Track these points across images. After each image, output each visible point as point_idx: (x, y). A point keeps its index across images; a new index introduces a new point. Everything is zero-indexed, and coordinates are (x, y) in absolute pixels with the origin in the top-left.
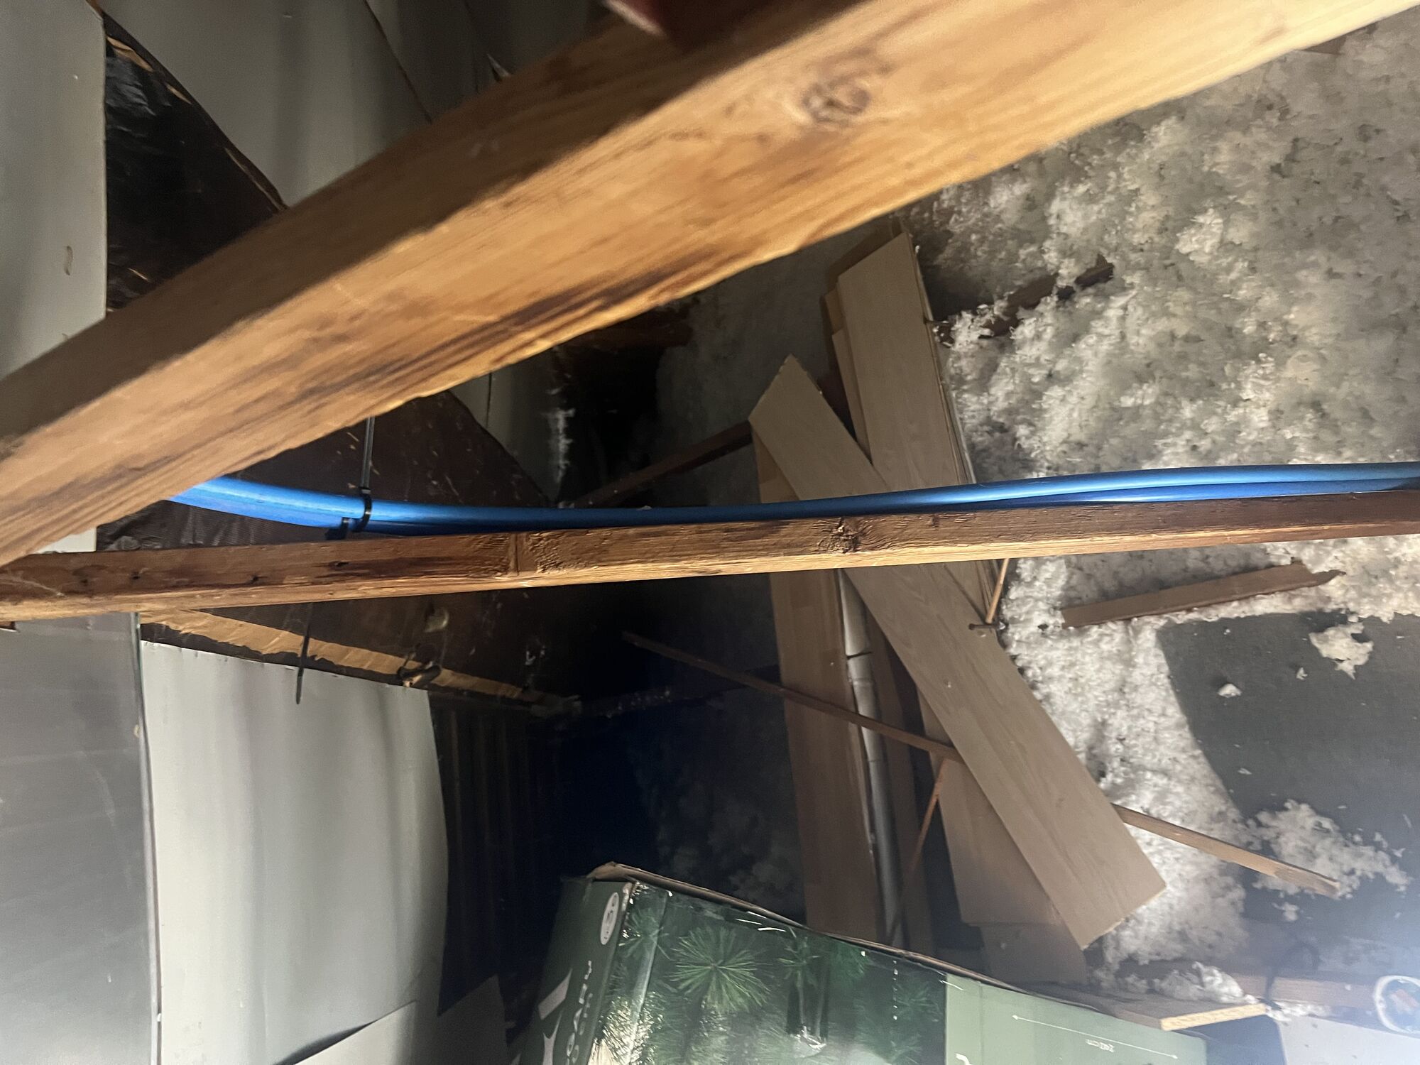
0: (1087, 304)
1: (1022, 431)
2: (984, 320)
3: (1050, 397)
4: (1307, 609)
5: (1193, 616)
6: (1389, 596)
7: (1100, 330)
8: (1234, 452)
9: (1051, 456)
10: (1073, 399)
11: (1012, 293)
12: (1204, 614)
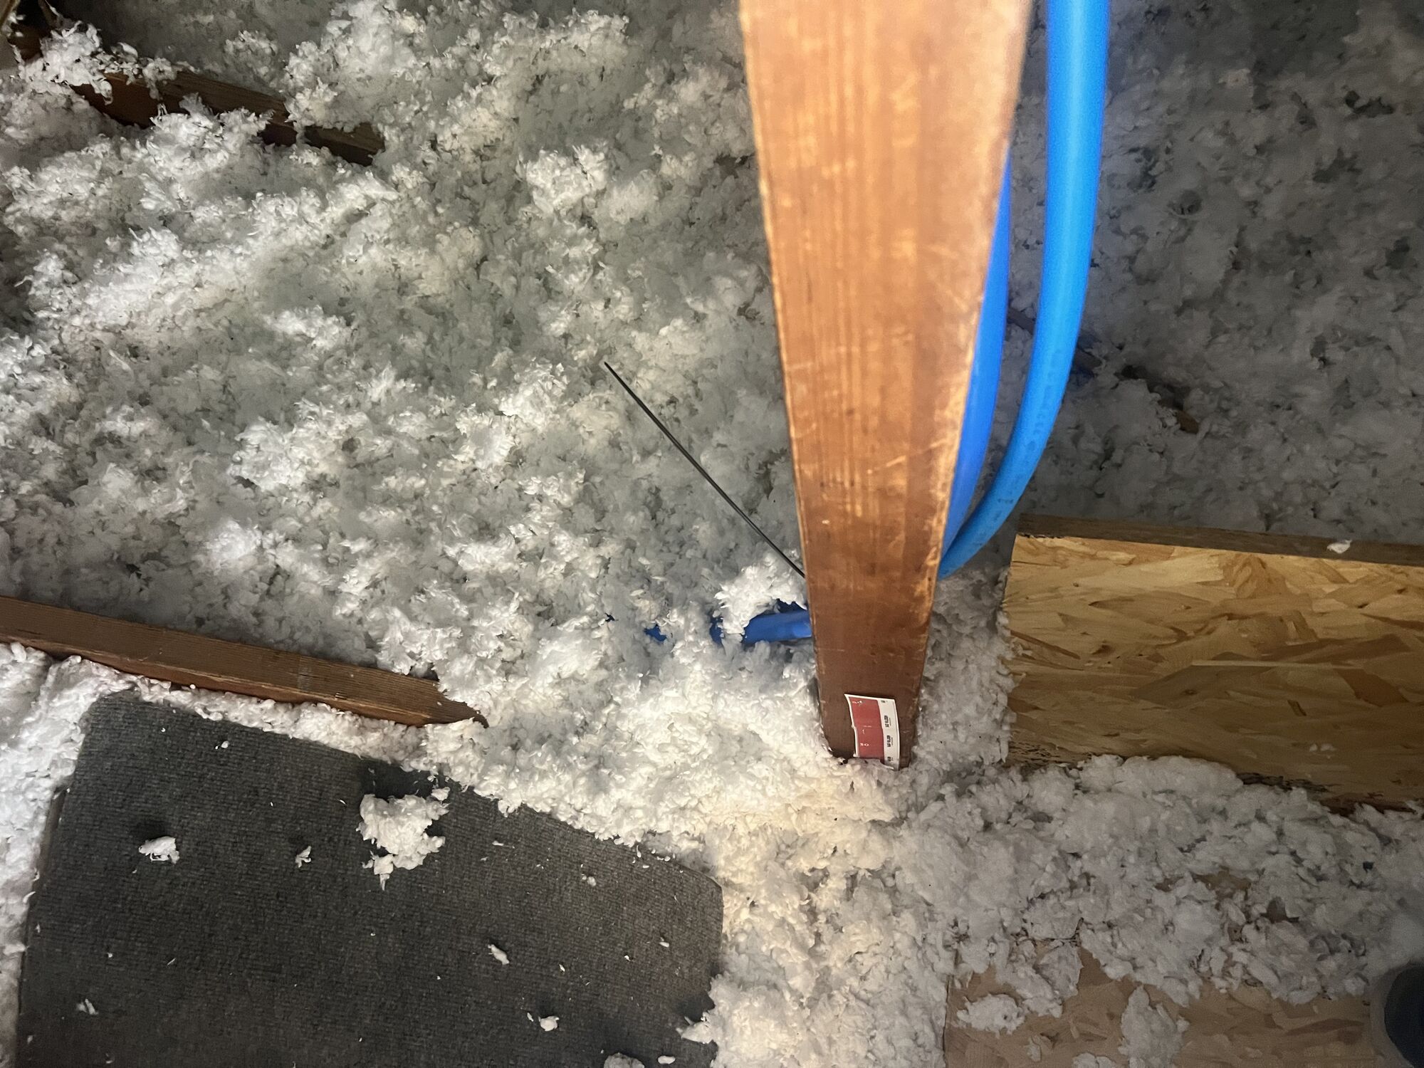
0: (309, 164)
1: (51, 267)
2: (113, 69)
3: (154, 243)
4: (375, 755)
5: (180, 698)
6: (543, 775)
7: (306, 208)
8: (422, 476)
9: (72, 336)
10: (185, 274)
11: (192, 69)
12: (203, 702)
